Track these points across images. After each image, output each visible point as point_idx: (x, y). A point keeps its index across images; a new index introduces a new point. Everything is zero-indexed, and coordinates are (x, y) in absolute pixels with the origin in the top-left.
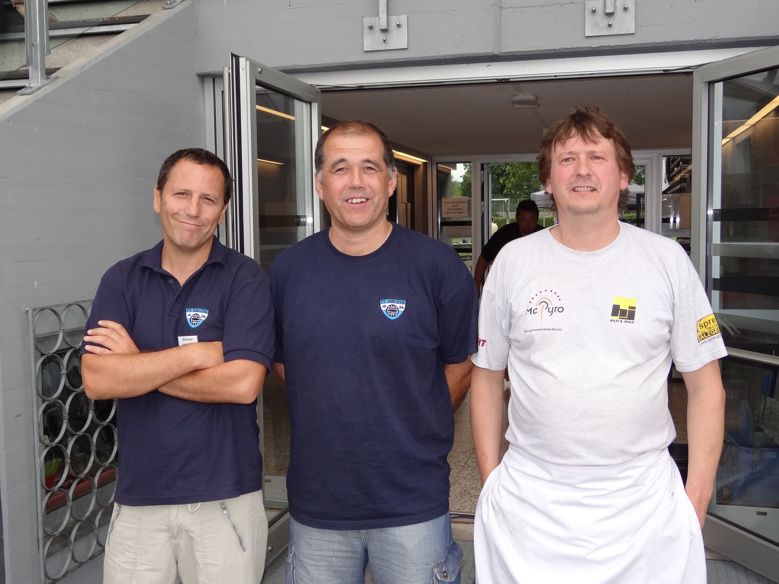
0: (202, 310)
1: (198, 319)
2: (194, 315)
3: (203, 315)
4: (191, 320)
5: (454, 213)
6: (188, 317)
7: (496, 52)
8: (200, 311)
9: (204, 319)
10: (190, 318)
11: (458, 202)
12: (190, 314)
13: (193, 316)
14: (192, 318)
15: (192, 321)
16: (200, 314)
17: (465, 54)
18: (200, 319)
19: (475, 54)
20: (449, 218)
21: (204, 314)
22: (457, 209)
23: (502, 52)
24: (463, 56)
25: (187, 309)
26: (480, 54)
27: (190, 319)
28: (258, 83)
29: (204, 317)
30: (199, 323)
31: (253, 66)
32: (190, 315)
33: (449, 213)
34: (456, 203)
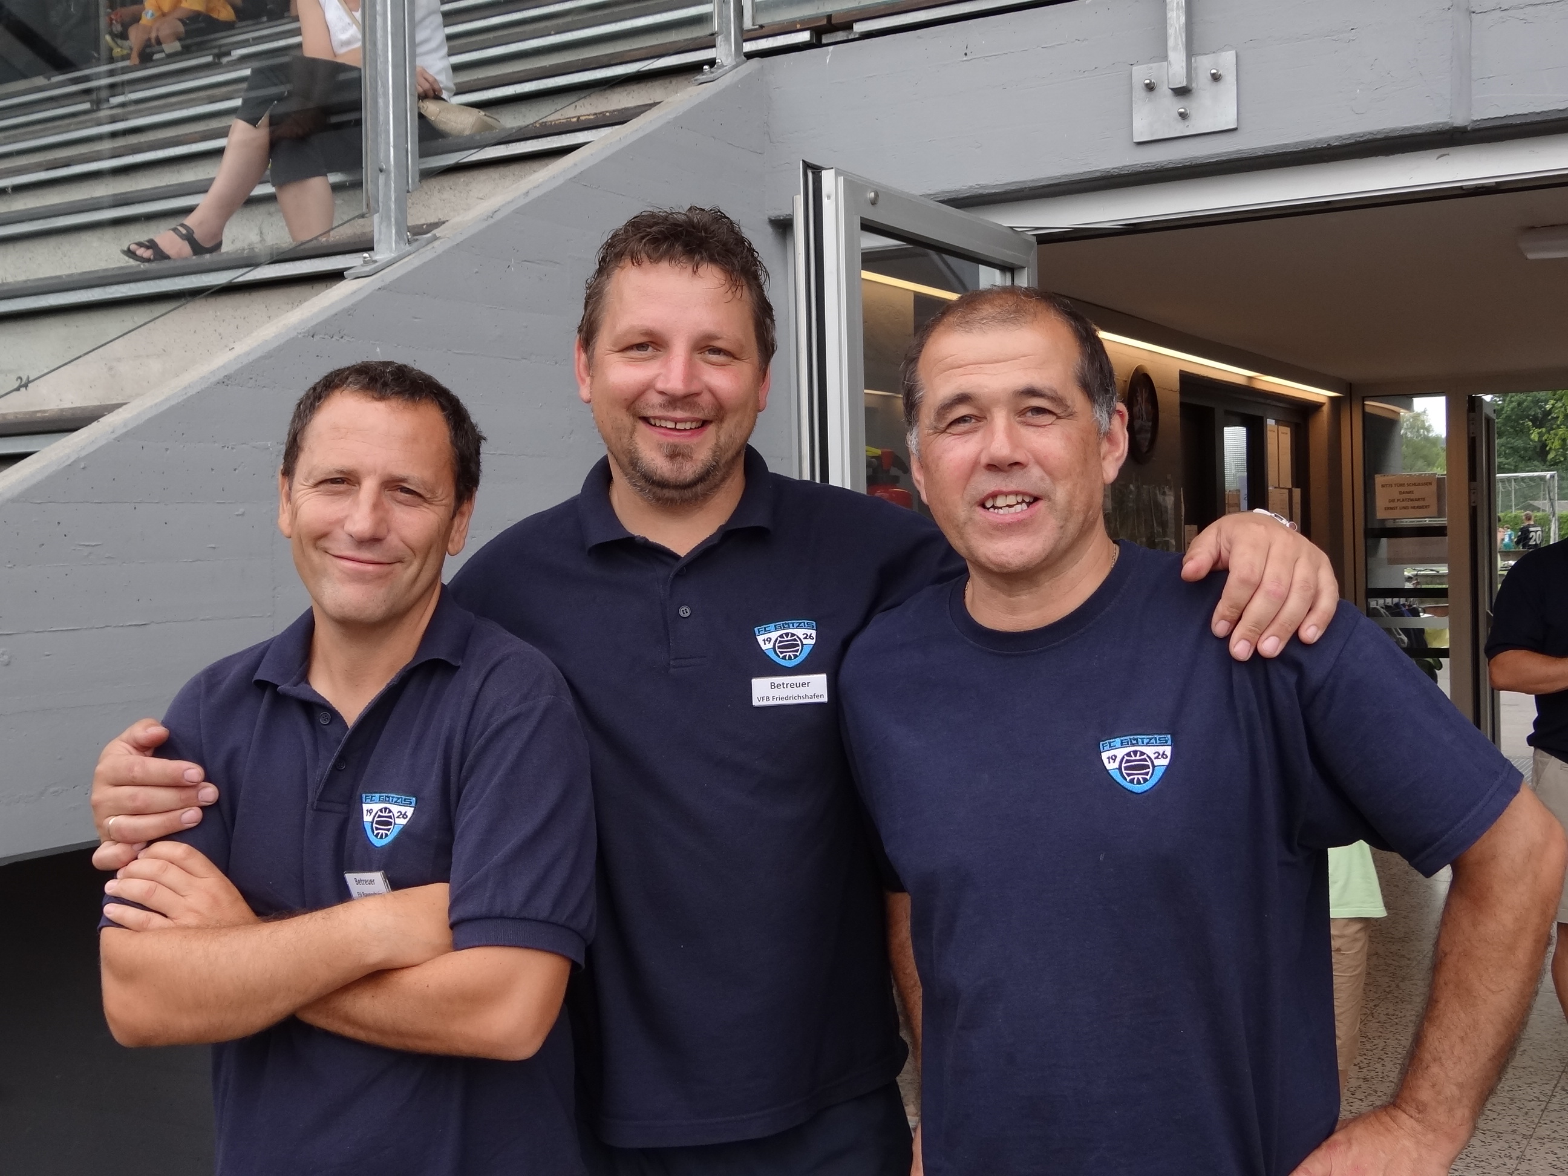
0: (398, 799)
1: (390, 823)
2: (381, 810)
3: (402, 813)
4: (375, 825)
5: (1405, 508)
6: (367, 818)
7: (1460, 119)
8: (395, 799)
9: (404, 822)
10: (371, 820)
11: (1414, 484)
12: (371, 809)
13: (379, 813)
14: (376, 819)
15: (377, 829)
16: (395, 809)
17: (1379, 132)
18: (395, 824)
19: (1405, 129)
20: (1394, 519)
21: (403, 809)
22: (1412, 500)
23: (1475, 119)
24: (1375, 137)
25: (364, 796)
26: (1418, 128)
27: (372, 823)
28: (868, 226)
29: (404, 816)
30: (393, 833)
31: (853, 188)
32: (370, 811)
33: (1392, 508)
34: (1408, 485)
